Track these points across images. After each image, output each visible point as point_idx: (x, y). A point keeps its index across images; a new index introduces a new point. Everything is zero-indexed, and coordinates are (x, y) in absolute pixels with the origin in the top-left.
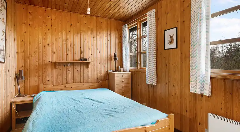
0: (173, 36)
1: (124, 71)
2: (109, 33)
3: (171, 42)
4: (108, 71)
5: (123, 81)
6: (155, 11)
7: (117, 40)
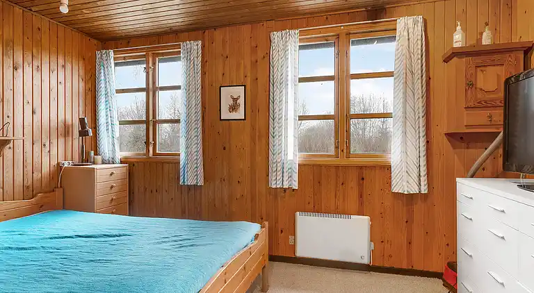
0: (237, 99)
1: (103, 163)
2: (61, 62)
4: (58, 164)
5: (112, 187)
6: (200, 45)
7: (82, 84)
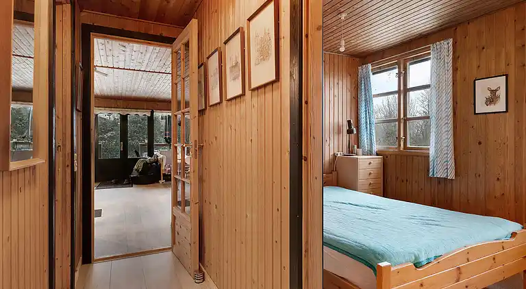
0: (496, 90)
1: (363, 155)
2: (336, 80)
3: (492, 100)
4: (334, 154)
5: (370, 174)
6: (451, 43)
